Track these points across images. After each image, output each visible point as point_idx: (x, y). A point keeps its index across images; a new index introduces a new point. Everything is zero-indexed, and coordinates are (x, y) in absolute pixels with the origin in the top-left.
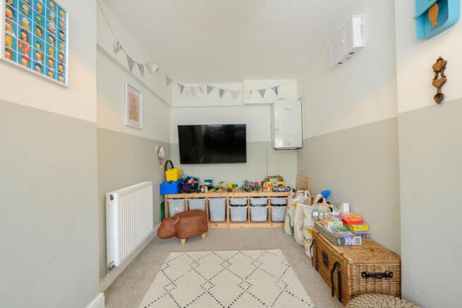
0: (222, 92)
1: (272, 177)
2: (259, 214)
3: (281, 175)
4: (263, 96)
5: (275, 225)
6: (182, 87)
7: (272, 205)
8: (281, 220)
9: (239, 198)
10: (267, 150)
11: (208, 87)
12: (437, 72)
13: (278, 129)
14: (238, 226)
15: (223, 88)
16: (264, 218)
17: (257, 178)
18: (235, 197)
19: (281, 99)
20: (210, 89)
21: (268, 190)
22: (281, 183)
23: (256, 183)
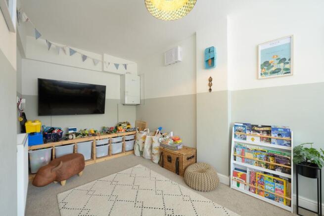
0: (84, 58)
1: (122, 123)
2: (116, 149)
3: (128, 121)
4: (117, 69)
5: (128, 153)
6: (50, 44)
7: (126, 141)
8: (131, 149)
9: (103, 139)
10: (118, 105)
11: (70, 49)
12: (210, 81)
13: (128, 92)
14: (103, 159)
15: (86, 55)
16: (120, 150)
17: (112, 124)
18: (100, 139)
19: (129, 73)
20: (72, 52)
21: (123, 131)
22: (129, 126)
23: (112, 128)
